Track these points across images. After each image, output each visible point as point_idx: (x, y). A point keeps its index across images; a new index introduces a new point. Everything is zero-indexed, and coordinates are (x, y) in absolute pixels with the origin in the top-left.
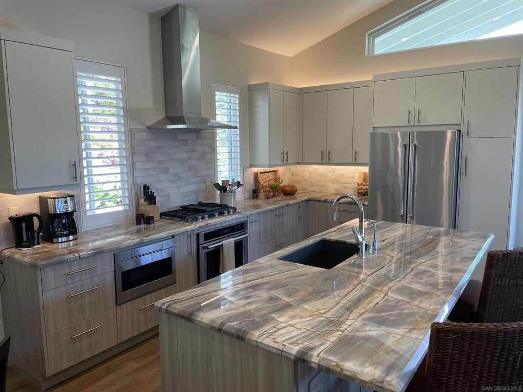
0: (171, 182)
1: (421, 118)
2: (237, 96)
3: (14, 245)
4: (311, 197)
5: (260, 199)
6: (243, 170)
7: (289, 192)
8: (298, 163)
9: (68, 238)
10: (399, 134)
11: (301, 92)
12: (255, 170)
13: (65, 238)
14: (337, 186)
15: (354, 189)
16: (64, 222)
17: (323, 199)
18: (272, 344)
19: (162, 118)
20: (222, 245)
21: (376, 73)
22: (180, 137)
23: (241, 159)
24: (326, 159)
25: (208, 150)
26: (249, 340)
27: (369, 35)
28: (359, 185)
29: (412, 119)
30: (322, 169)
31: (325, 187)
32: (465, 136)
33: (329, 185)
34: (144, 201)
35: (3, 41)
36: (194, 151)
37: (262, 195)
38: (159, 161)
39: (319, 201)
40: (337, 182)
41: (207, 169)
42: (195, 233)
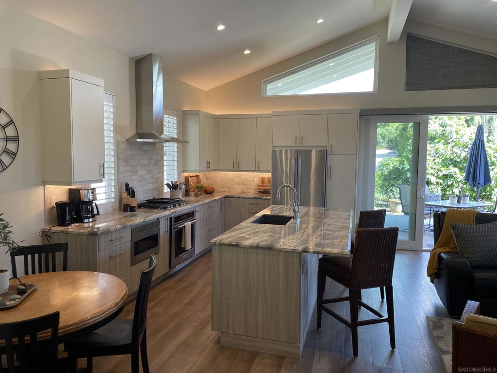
0: (139, 181)
1: (304, 142)
2: (176, 118)
3: (57, 224)
4: (228, 194)
5: (192, 197)
6: (179, 175)
7: (209, 192)
8: (215, 170)
9: (89, 220)
10: (284, 150)
11: (217, 118)
12: (186, 174)
13: (87, 220)
14: (243, 187)
15: (255, 190)
16: (89, 208)
17: (237, 196)
18: (288, 248)
19: (134, 133)
20: (185, 226)
21: (274, 110)
22: (145, 148)
23: (178, 166)
24: (236, 167)
25: (160, 159)
26: (276, 248)
27: (264, 82)
28: (258, 186)
29: (298, 142)
30: (231, 174)
31: (232, 188)
32: (329, 153)
33: (236, 186)
34: (127, 195)
35: (70, 79)
36: (151, 158)
37: (192, 194)
38: (133, 166)
39: (234, 197)
40: (242, 184)
41: (159, 173)
42: (169, 217)
